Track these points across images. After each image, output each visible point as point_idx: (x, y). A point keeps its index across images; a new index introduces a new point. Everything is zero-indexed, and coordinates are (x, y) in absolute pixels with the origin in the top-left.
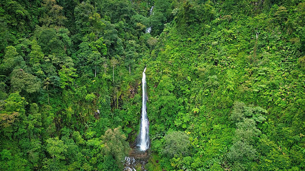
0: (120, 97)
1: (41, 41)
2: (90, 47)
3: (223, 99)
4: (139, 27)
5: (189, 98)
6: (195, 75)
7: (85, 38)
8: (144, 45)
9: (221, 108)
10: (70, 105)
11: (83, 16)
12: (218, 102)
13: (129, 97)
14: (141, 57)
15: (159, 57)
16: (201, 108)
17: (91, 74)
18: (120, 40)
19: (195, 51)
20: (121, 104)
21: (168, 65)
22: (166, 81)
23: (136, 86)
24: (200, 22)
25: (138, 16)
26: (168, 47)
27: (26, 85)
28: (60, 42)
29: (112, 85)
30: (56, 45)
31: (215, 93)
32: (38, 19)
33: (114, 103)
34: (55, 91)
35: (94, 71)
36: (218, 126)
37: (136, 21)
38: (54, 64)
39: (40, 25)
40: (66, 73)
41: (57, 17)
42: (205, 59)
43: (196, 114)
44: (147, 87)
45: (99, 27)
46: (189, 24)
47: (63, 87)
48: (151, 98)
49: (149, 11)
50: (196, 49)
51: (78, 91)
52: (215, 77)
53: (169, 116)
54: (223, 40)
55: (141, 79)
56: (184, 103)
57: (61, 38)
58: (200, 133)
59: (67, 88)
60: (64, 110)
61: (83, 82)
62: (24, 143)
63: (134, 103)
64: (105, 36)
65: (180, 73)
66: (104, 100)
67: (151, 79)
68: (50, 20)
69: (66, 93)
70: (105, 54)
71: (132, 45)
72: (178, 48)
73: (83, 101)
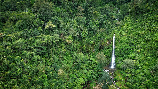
0: (103, 45)
1: (77, 21)
2: (93, 24)
3: (153, 45)
4: (113, 18)
5: (135, 47)
6: (139, 36)
7: (91, 20)
8: (114, 25)
9: (152, 50)
10: (85, 45)
11: (91, 12)
12: (150, 47)
13: (107, 45)
14: (113, 30)
15: (122, 29)
16: (141, 50)
17: (93, 34)
18: (104, 22)
19: (139, 26)
20: (103, 48)
21: (126, 32)
22: (124, 38)
23: (110, 41)
24: (143, 13)
25: (112, 13)
26: (126, 24)
27: (73, 34)
28: (83, 21)
29: (100, 39)
30: (81, 22)
31: (149, 43)
32: (75, 14)
33: (100, 47)
34: (80, 38)
35: (94, 33)
36: (150, 57)
37: (111, 15)
38: (80, 29)
39: (76, 16)
40: (84, 32)
41: (82, 13)
42: (145, 29)
43: (139, 53)
44: (115, 42)
45: (97, 16)
46: (137, 14)
47: (83, 37)
48: (117, 46)
49: (117, 12)
50: (140, 25)
51: (88, 40)
52: (149, 36)
53: (125, 54)
54: (154, 20)
55: (113, 38)
56: (133, 49)
57: (83, 20)
58: (141, 61)
59: (84, 38)
60: (82, 46)
61: (89, 37)
62: (72, 52)
63: (109, 48)
64: (99, 20)
65: (131, 35)
66: (97, 45)
67: (117, 38)
68: (80, 14)
69: (83, 40)
70: (98, 27)
71: (109, 24)
72: (131, 25)
73: (89, 44)
